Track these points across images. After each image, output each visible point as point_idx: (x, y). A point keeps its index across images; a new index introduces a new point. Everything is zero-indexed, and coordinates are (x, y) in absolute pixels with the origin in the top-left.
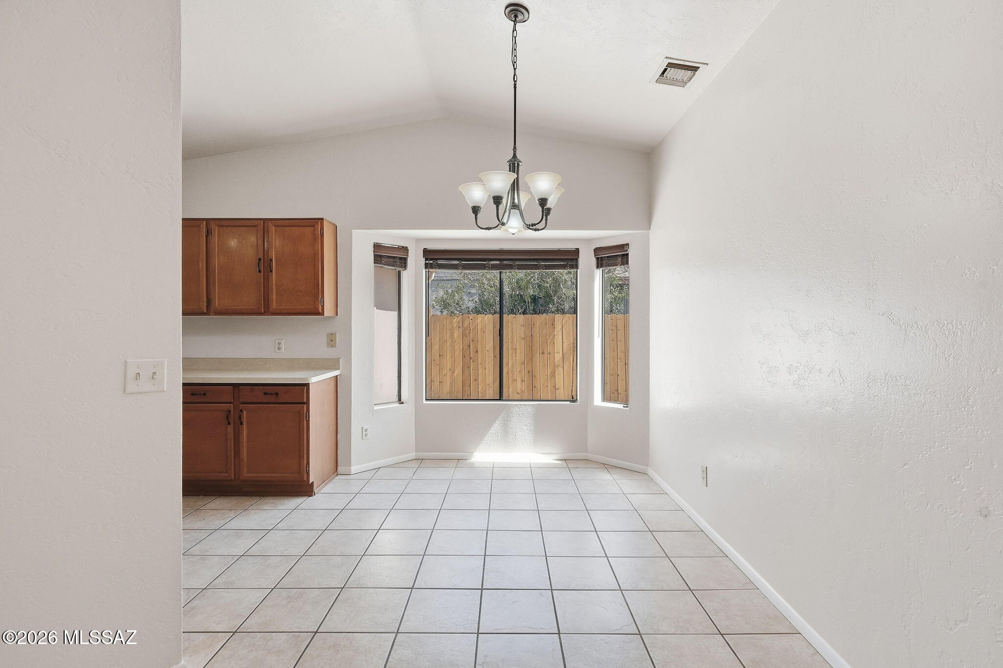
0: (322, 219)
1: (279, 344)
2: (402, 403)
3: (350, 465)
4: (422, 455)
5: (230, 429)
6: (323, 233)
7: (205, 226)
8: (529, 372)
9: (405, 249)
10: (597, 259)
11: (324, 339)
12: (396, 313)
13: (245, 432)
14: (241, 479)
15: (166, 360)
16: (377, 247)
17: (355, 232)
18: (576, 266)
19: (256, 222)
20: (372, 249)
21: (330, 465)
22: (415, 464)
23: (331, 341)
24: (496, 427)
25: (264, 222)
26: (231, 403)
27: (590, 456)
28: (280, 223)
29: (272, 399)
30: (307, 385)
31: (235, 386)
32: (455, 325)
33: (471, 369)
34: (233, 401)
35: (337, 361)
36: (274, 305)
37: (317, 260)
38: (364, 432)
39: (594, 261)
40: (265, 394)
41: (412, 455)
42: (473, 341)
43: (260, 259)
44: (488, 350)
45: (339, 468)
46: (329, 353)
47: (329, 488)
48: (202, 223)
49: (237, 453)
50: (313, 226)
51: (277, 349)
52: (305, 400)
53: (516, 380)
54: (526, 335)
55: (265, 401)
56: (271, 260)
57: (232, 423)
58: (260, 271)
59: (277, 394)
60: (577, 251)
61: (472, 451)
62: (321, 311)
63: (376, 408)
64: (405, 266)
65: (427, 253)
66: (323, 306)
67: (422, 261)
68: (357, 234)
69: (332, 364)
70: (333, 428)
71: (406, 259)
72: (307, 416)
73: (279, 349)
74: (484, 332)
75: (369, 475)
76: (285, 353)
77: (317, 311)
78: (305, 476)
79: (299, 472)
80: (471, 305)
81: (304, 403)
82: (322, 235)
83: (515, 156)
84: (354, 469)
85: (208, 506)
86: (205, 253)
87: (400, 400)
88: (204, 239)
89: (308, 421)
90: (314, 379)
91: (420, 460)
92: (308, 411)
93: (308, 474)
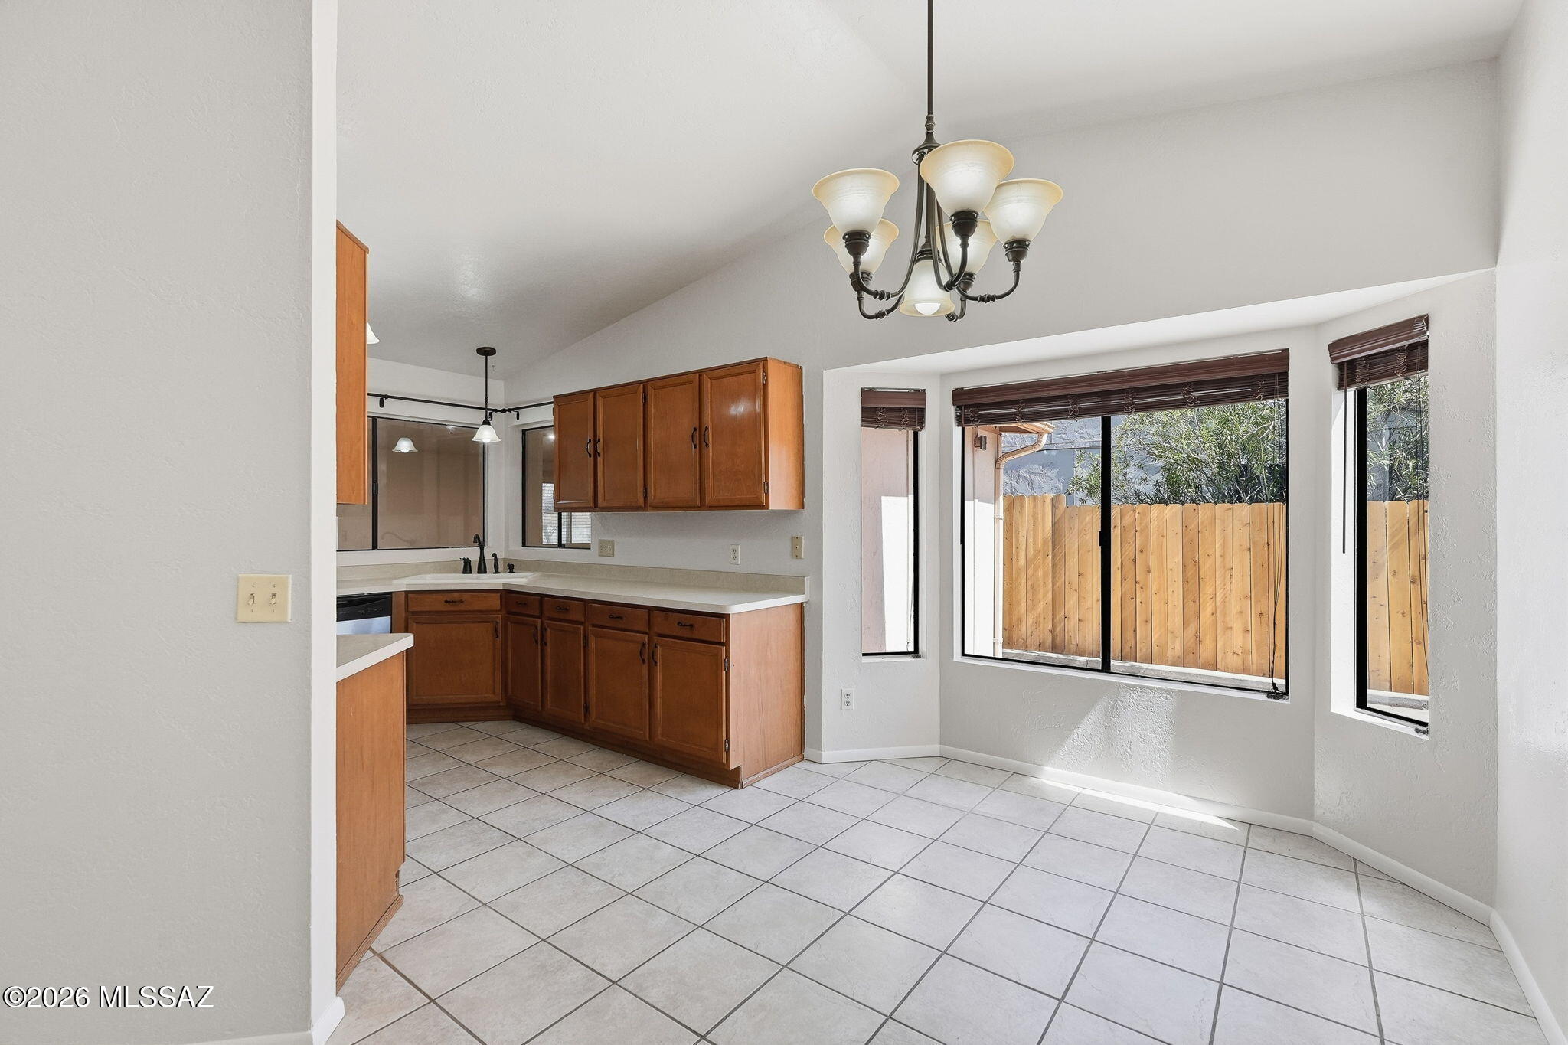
0: (765, 359)
1: (735, 551)
2: (920, 656)
3: (820, 749)
4: (950, 751)
5: (645, 669)
6: (767, 381)
7: (642, 391)
8: (1261, 614)
9: (920, 394)
10: (1341, 366)
11: (786, 546)
13: (659, 677)
14: (656, 742)
15: (291, 576)
16: (867, 394)
17: (828, 374)
18: (1284, 392)
19: (691, 377)
20: (857, 398)
21: (788, 743)
22: (935, 764)
23: (796, 548)
24: (1091, 722)
25: (700, 375)
26: (646, 633)
27: (1319, 830)
28: (716, 374)
29: (686, 633)
30: (726, 617)
31: (650, 610)
33: (1138, 601)
34: (648, 630)
35: (801, 580)
36: (710, 498)
38: (844, 700)
39: (1330, 373)
40: (680, 625)
41: (935, 748)
42: (1142, 551)
43: (695, 430)
44: (1171, 570)
45: (805, 750)
46: (788, 566)
47: (772, 782)
48: (639, 386)
49: (651, 704)
50: (754, 371)
51: (732, 559)
52: (724, 640)
53: (1231, 628)
54: (1254, 543)
55: (679, 635)
56: (707, 428)
57: (647, 661)
58: (695, 446)
59: (691, 626)
60: (1283, 356)
61: (1041, 761)
62: (764, 502)
63: (866, 660)
64: (922, 424)
65: (959, 396)
66: (767, 497)
67: (951, 411)
68: (830, 376)
69: (792, 584)
71: (922, 411)
72: (727, 665)
73: (735, 558)
74: (1163, 536)
75: (844, 769)
76: (741, 566)
77: (762, 504)
78: (724, 756)
79: (717, 746)
80: (1148, 489)
81: (722, 644)
82: (766, 385)
83: (929, 139)
84: (826, 755)
85: (618, 773)
86: (642, 427)
87: (916, 653)
88: (642, 408)
89: (728, 673)
90: (738, 608)
91: (946, 759)
92: (728, 656)
93: (728, 753)
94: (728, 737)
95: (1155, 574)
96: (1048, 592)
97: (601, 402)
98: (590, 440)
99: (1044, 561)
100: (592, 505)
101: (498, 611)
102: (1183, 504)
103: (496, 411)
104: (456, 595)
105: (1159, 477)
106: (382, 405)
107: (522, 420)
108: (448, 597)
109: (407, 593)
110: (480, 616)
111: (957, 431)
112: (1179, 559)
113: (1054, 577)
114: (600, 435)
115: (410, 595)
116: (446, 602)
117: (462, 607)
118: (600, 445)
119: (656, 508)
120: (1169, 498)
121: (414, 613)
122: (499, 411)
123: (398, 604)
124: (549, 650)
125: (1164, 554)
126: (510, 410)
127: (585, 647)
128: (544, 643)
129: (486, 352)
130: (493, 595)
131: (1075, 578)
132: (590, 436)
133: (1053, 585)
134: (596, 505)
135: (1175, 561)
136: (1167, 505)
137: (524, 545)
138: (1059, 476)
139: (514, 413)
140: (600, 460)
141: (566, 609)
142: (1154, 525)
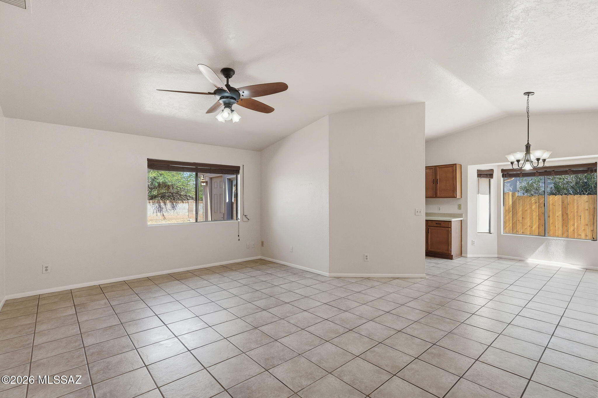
0: (456, 164)
1: (440, 208)
2: (491, 233)
3: (467, 254)
4: (501, 256)
6: (456, 169)
9: (492, 170)
11: (456, 207)
12: (488, 196)
13: (430, 236)
14: (429, 250)
16: (478, 171)
17: (469, 166)
19: (432, 167)
20: (476, 172)
21: (459, 252)
22: (497, 259)
23: (459, 207)
24: (541, 248)
25: (435, 167)
28: (441, 167)
29: (439, 225)
30: (451, 221)
31: (427, 220)
32: (533, 201)
35: (462, 214)
36: (438, 195)
37: (454, 178)
38: (473, 243)
40: (436, 224)
41: (496, 256)
43: (434, 179)
45: (462, 254)
46: (459, 212)
49: (427, 242)
50: (453, 167)
52: (450, 227)
54: (589, 208)
56: (437, 180)
58: (434, 184)
60: (596, 164)
61: (527, 258)
63: (478, 234)
64: (492, 177)
65: (504, 171)
66: (456, 195)
67: (501, 174)
69: (460, 216)
70: (460, 239)
71: (492, 174)
72: (451, 232)
74: (554, 205)
76: (442, 211)
77: (454, 196)
79: (448, 250)
81: (450, 228)
82: (456, 170)
83: (528, 143)
84: (468, 256)
87: (490, 233)
89: (451, 234)
90: (453, 220)
91: (499, 258)
92: (451, 230)
93: (451, 251)
94: (451, 248)
95: (551, 218)
96: (510, 224)
99: (509, 214)
102: (562, 195)
105: (552, 185)
111: (502, 179)
112: (560, 212)
113: (513, 219)
120: (556, 193)
125: (555, 211)
131: (521, 219)
133: (512, 221)
135: (559, 213)
136: (556, 195)
138: (510, 186)
142: (551, 202)
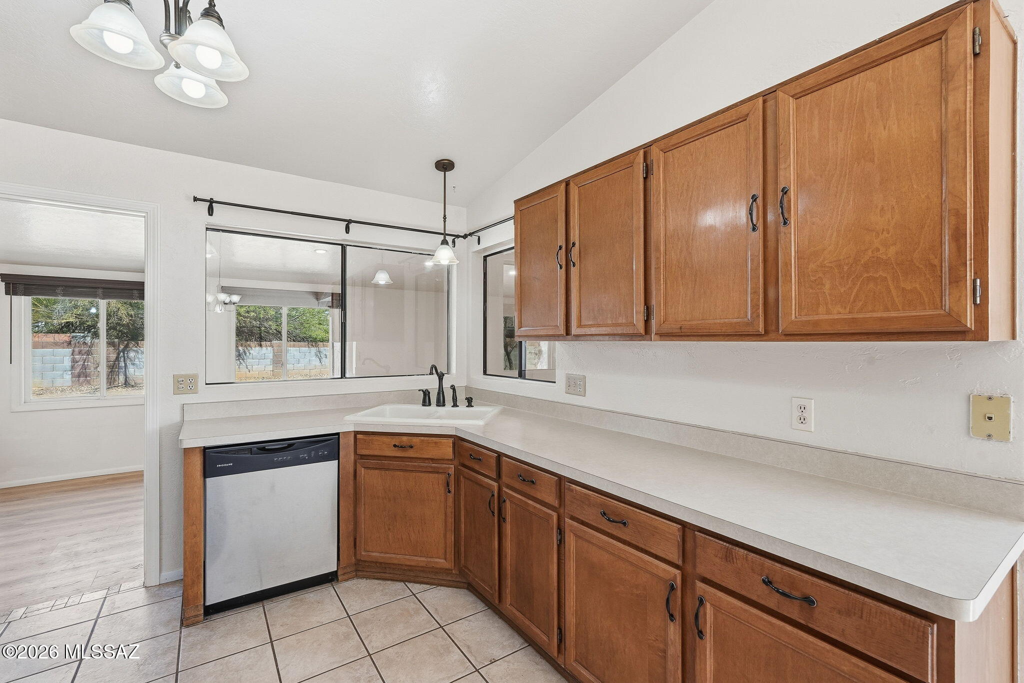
1: (803, 408)
5: (673, 630)
7: (642, 160)
23: (988, 419)
25: (765, 101)
29: (793, 611)
34: (680, 564)
48: (637, 155)
51: (796, 421)
57: (678, 618)
62: (969, 323)
73: (803, 420)
88: (641, 186)
97: (577, 191)
98: (561, 248)
100: (562, 331)
101: (451, 460)
103: (458, 236)
104: (405, 438)
106: (347, 230)
107: (484, 245)
108: (396, 441)
109: (356, 433)
110: (432, 465)
114: (575, 236)
115: (359, 436)
116: (395, 446)
117: (411, 453)
118: (575, 252)
119: (665, 336)
121: (363, 457)
122: (461, 237)
123: (347, 449)
124: (508, 528)
126: (471, 234)
127: (559, 546)
128: (501, 519)
129: (445, 166)
130: (444, 440)
132: (561, 241)
134: (568, 332)
137: (485, 373)
139: (475, 238)
140: (574, 271)
141: (533, 482)
